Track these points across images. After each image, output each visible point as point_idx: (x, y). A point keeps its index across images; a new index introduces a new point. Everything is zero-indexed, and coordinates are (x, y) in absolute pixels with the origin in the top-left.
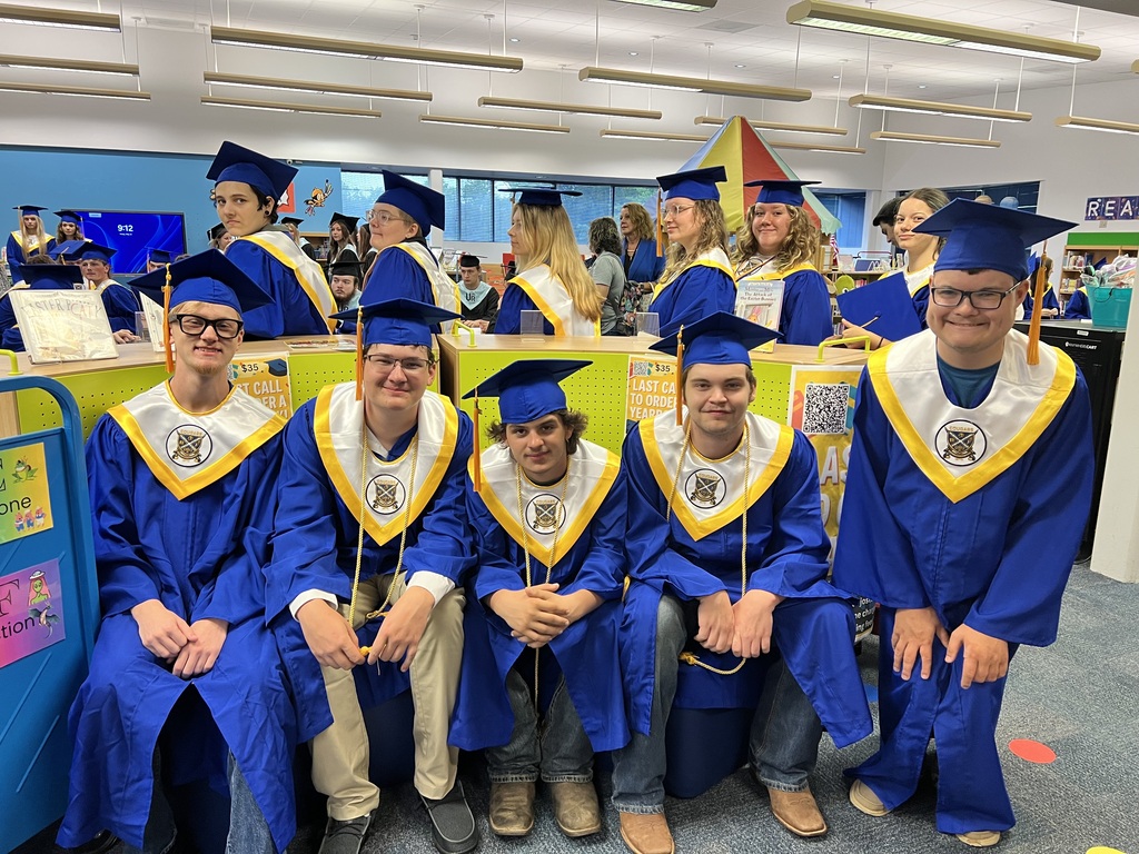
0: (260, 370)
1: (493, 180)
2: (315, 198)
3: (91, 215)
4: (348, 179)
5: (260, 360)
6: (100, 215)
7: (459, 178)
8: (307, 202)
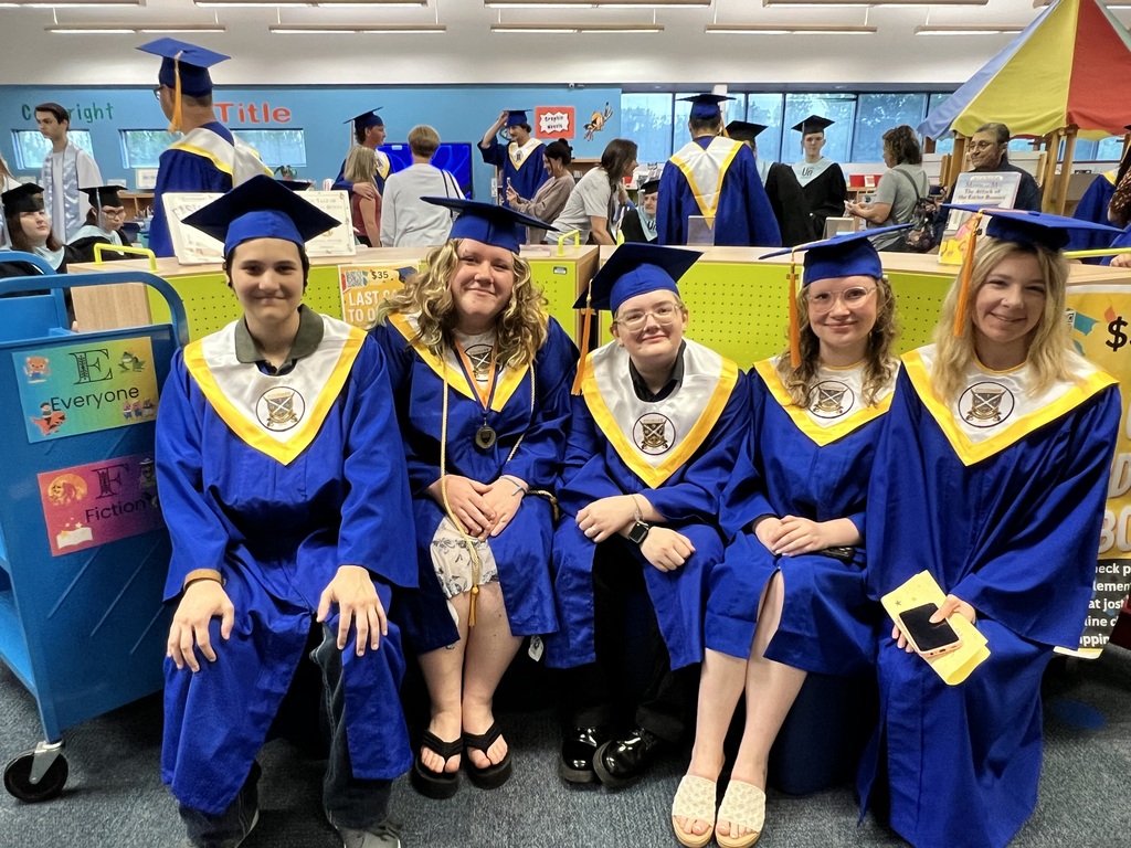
0: (390, 278)
1: (784, 93)
2: (595, 122)
3: (394, 147)
4: (629, 101)
5: (390, 268)
6: (400, 147)
7: (747, 93)
8: (586, 127)
